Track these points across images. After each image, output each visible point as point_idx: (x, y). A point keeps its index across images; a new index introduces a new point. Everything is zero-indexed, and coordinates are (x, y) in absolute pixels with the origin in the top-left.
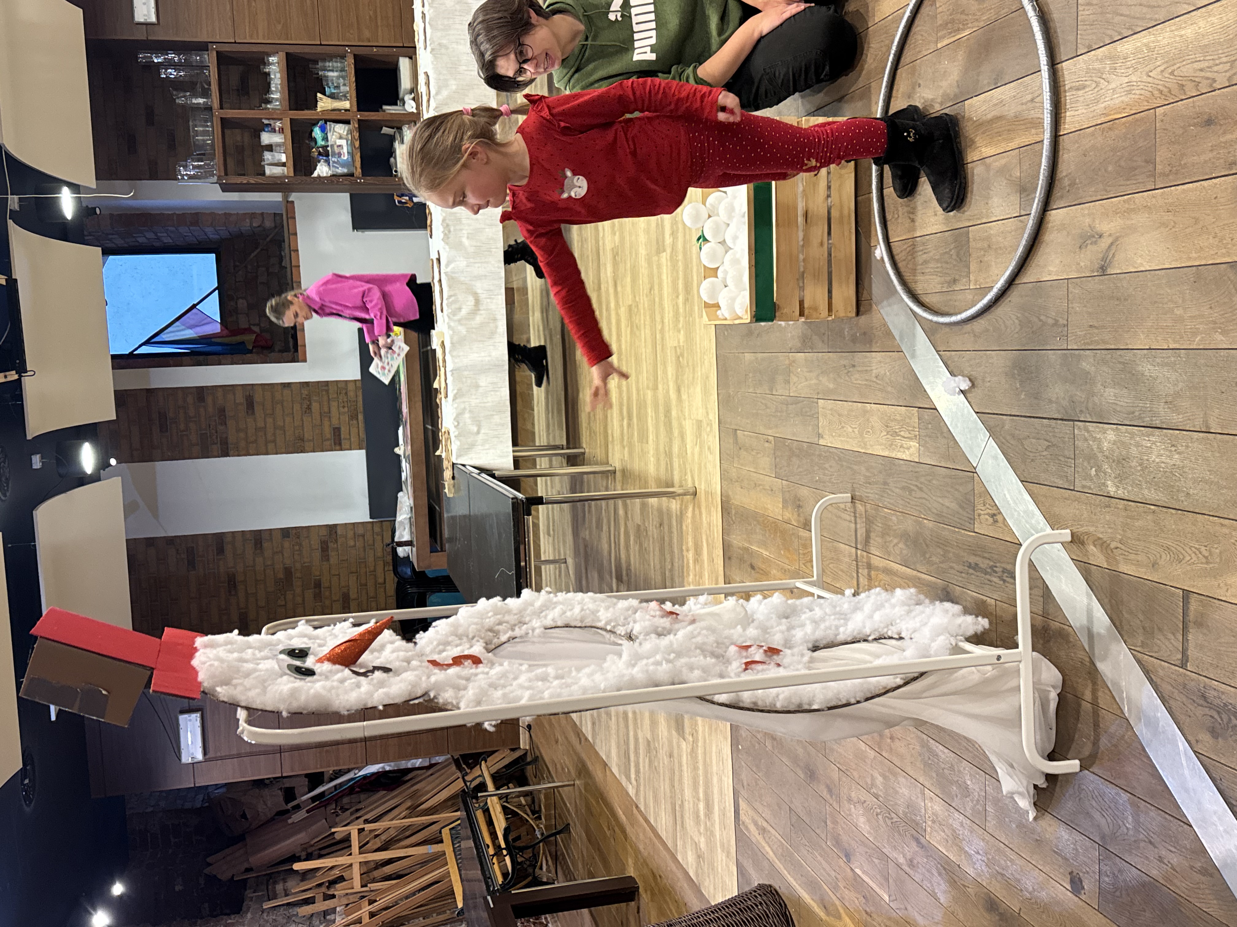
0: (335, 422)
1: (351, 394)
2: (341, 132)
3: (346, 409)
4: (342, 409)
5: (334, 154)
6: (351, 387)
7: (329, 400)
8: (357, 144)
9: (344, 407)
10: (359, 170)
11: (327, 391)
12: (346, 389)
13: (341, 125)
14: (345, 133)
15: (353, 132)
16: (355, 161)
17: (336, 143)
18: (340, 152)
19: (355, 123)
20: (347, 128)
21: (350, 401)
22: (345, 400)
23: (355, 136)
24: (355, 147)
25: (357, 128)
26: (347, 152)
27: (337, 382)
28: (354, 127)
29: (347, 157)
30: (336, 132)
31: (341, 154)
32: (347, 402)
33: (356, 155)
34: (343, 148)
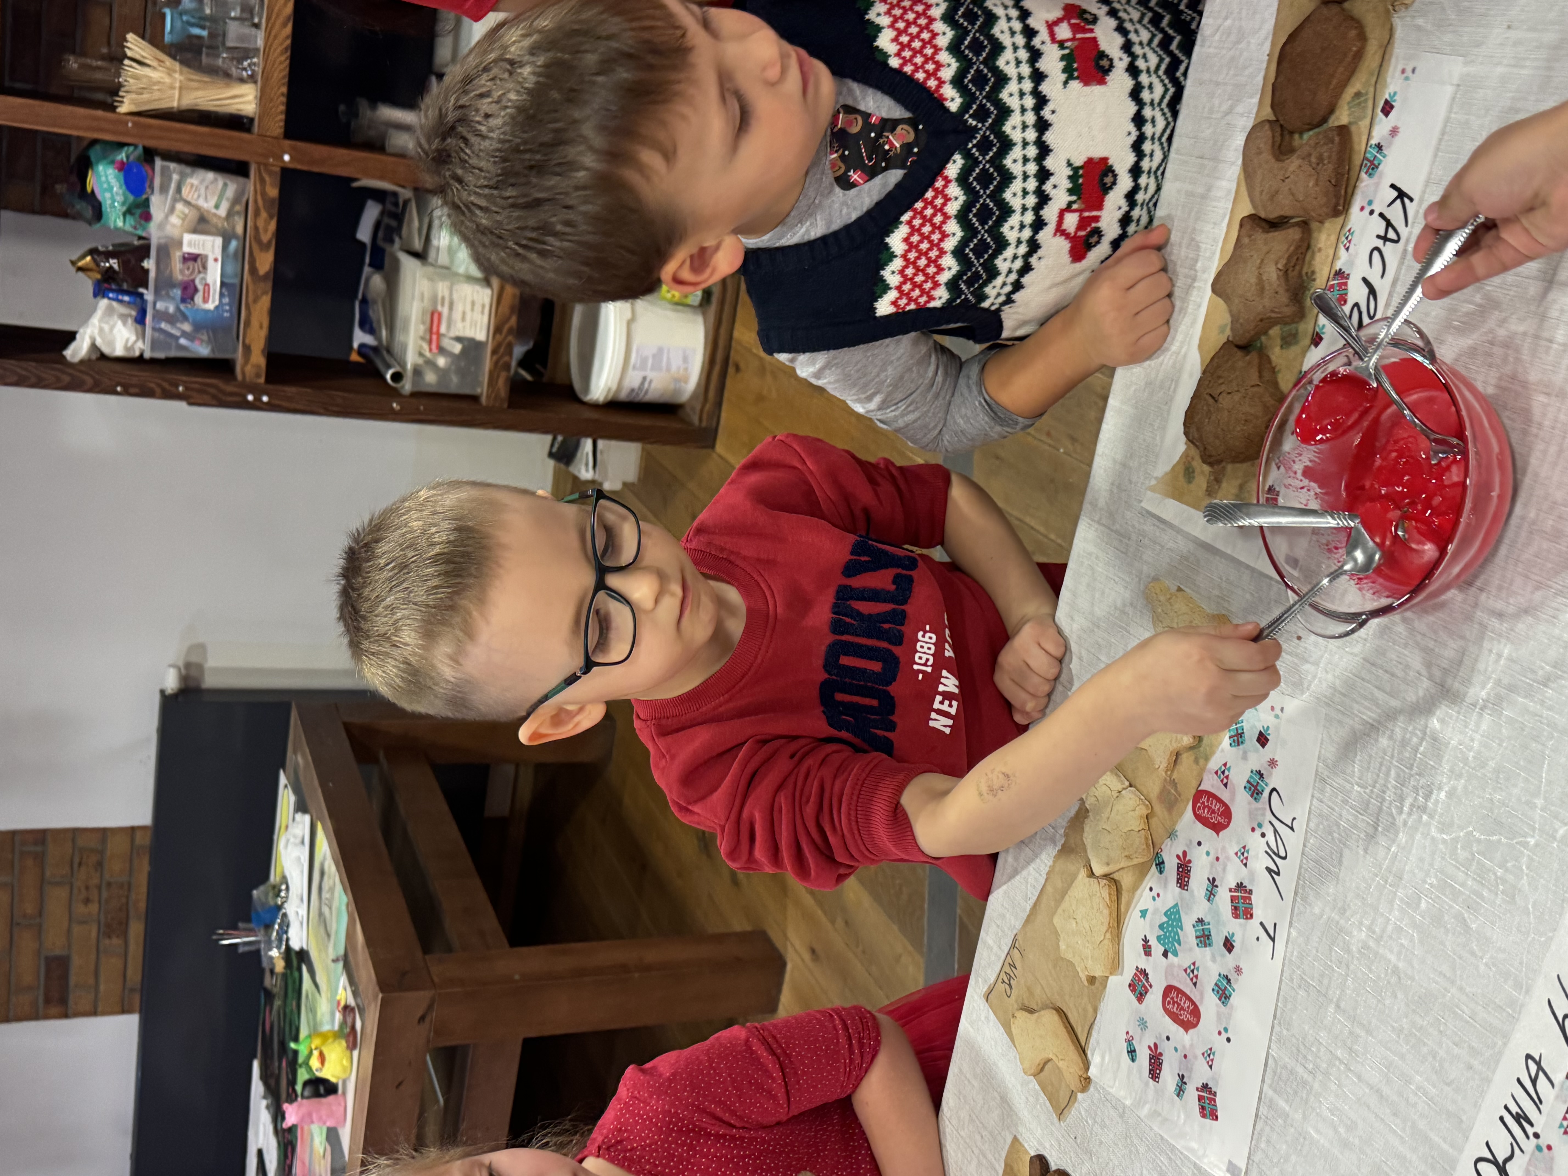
0: (54, 943)
1: (115, 868)
2: (207, 205)
3: (94, 908)
4: (80, 909)
5: (165, 285)
6: (117, 847)
7: (42, 881)
8: (265, 262)
9: (87, 901)
10: (258, 359)
11: (40, 859)
12: (102, 852)
13: (210, 175)
14: (222, 212)
15: (257, 214)
16: (248, 323)
17: (180, 243)
18: (193, 281)
19: (267, 179)
20: (231, 191)
21: (109, 884)
22: (95, 881)
23: (261, 230)
24: (253, 270)
25: (272, 201)
26: (223, 284)
27: (75, 833)
28: (264, 194)
29: (217, 303)
30: (187, 203)
31: (196, 290)
32: (99, 888)
33: (255, 301)
34: (205, 267)
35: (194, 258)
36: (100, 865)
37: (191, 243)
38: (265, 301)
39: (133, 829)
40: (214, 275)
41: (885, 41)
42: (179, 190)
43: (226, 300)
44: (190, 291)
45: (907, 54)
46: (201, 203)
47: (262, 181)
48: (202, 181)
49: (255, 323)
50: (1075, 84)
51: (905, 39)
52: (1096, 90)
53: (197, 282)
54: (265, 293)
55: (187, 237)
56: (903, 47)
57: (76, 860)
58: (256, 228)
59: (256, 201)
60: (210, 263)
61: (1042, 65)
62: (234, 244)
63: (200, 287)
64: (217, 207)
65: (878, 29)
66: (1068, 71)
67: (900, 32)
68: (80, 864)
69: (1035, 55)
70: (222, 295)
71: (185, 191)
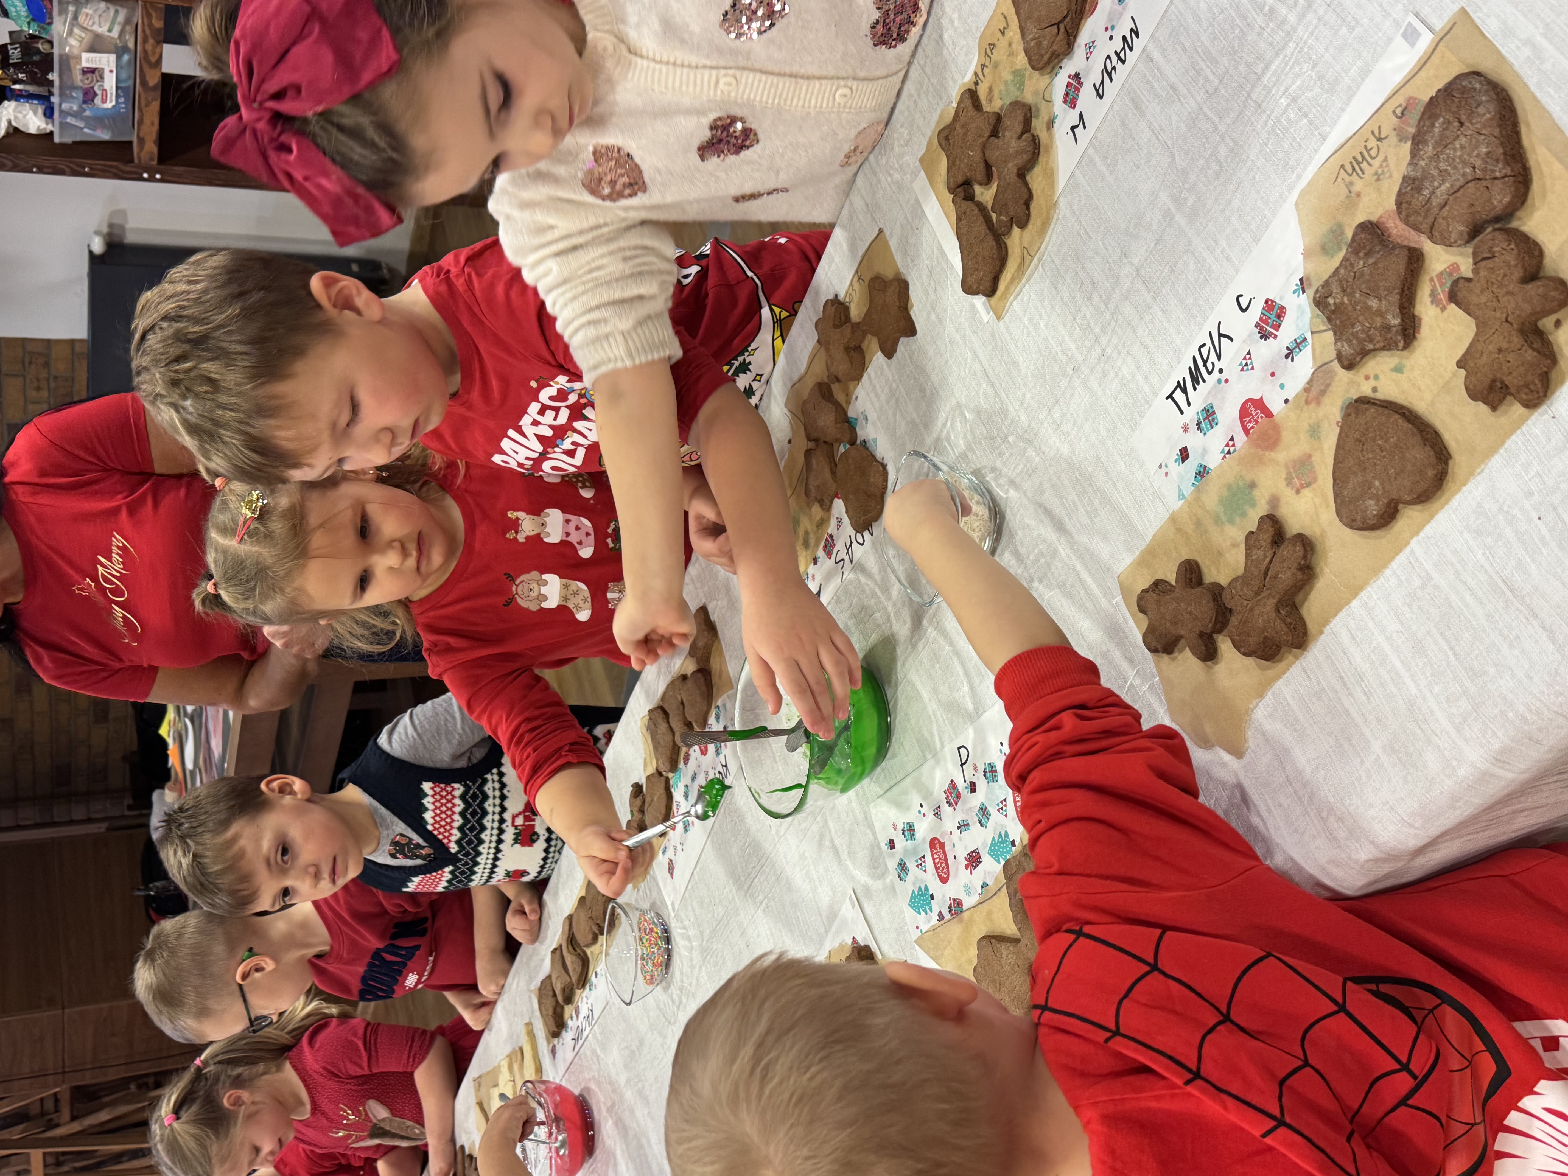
0: (14, 416)
1: (60, 367)
3: (44, 394)
4: (33, 394)
5: (68, 91)
6: (61, 352)
8: (154, 76)
9: (38, 389)
10: (151, 147)
12: (48, 356)
13: (103, 6)
14: (115, 34)
15: (145, 41)
16: (141, 122)
17: (79, 58)
18: (92, 88)
19: (154, 14)
20: (121, 18)
21: (56, 378)
22: (43, 374)
23: (150, 53)
24: (144, 83)
25: (159, 30)
26: (117, 88)
27: (24, 341)
28: (150, 25)
29: (114, 103)
30: (84, 29)
31: (95, 95)
32: (48, 380)
33: (147, 106)
34: (102, 77)
35: (93, 71)
36: (47, 364)
37: (88, 60)
38: (156, 106)
39: (72, 342)
40: (110, 82)
41: (428, 816)
42: (75, 17)
43: (122, 100)
44: (90, 96)
45: (437, 826)
46: (96, 28)
47: (149, 15)
48: (96, 11)
49: (147, 121)
50: (517, 846)
51: (438, 819)
52: (527, 849)
53: (96, 88)
54: (154, 99)
55: (85, 56)
56: (436, 822)
57: (27, 361)
58: (145, 51)
59: (144, 31)
60: (107, 74)
61: (503, 837)
62: (126, 58)
63: (99, 92)
64: (110, 31)
65: (427, 809)
66: (516, 841)
67: (436, 815)
68: (30, 363)
69: (501, 831)
70: (118, 96)
71: (81, 19)
